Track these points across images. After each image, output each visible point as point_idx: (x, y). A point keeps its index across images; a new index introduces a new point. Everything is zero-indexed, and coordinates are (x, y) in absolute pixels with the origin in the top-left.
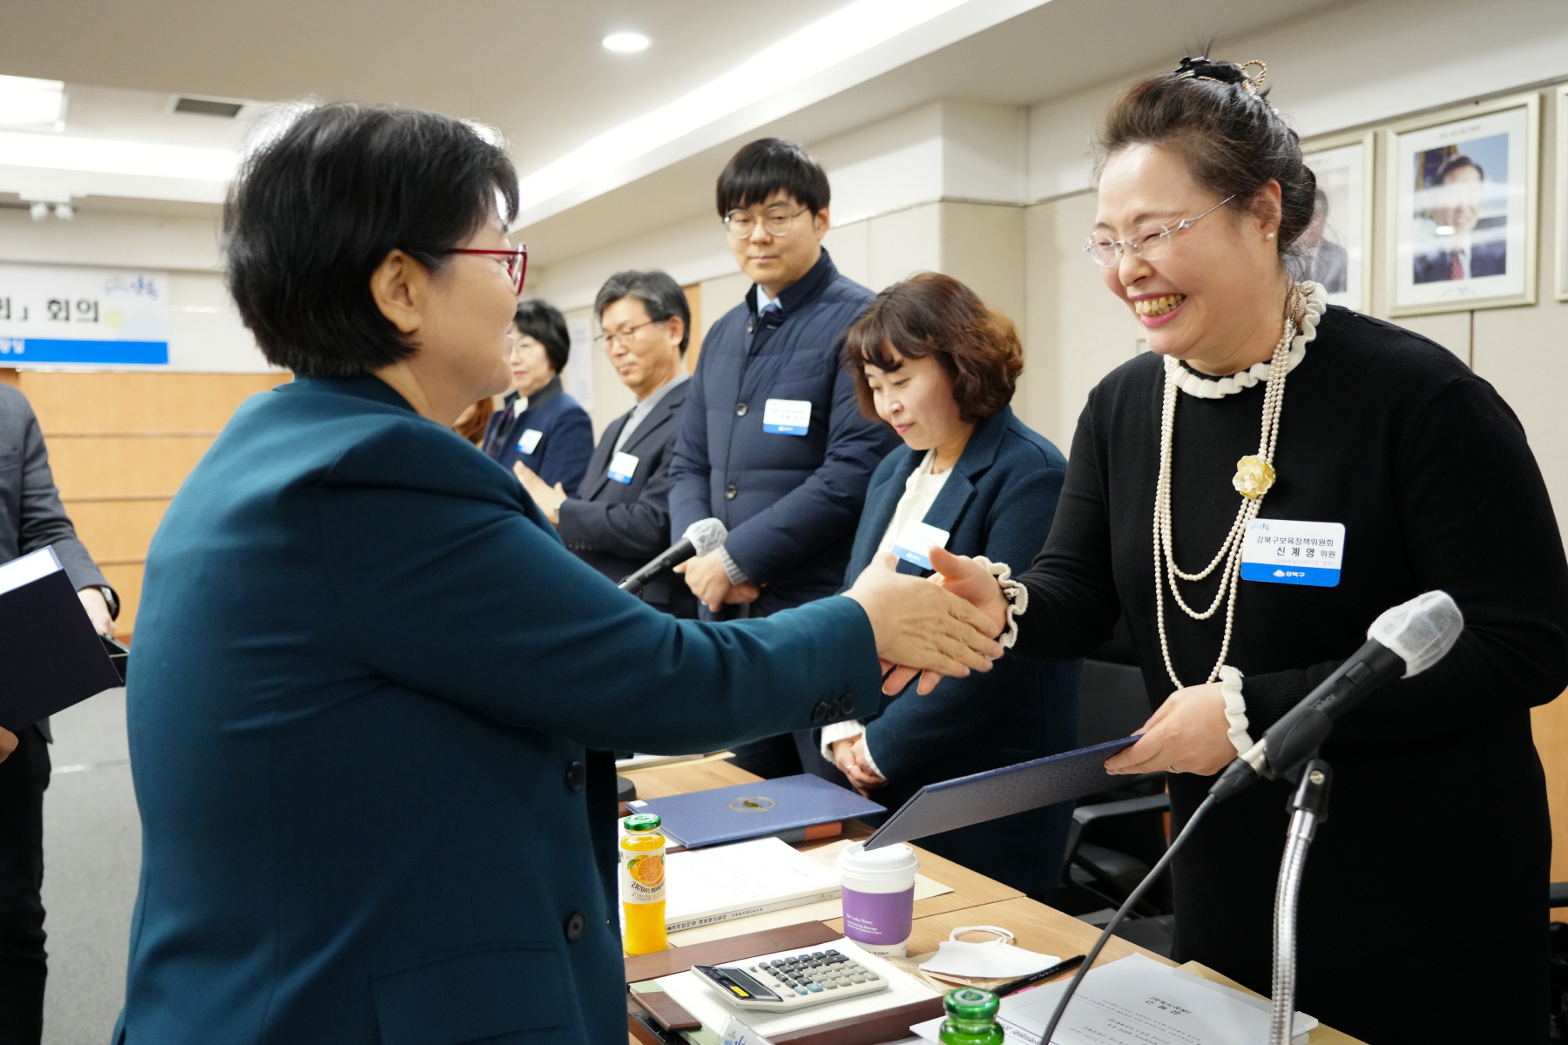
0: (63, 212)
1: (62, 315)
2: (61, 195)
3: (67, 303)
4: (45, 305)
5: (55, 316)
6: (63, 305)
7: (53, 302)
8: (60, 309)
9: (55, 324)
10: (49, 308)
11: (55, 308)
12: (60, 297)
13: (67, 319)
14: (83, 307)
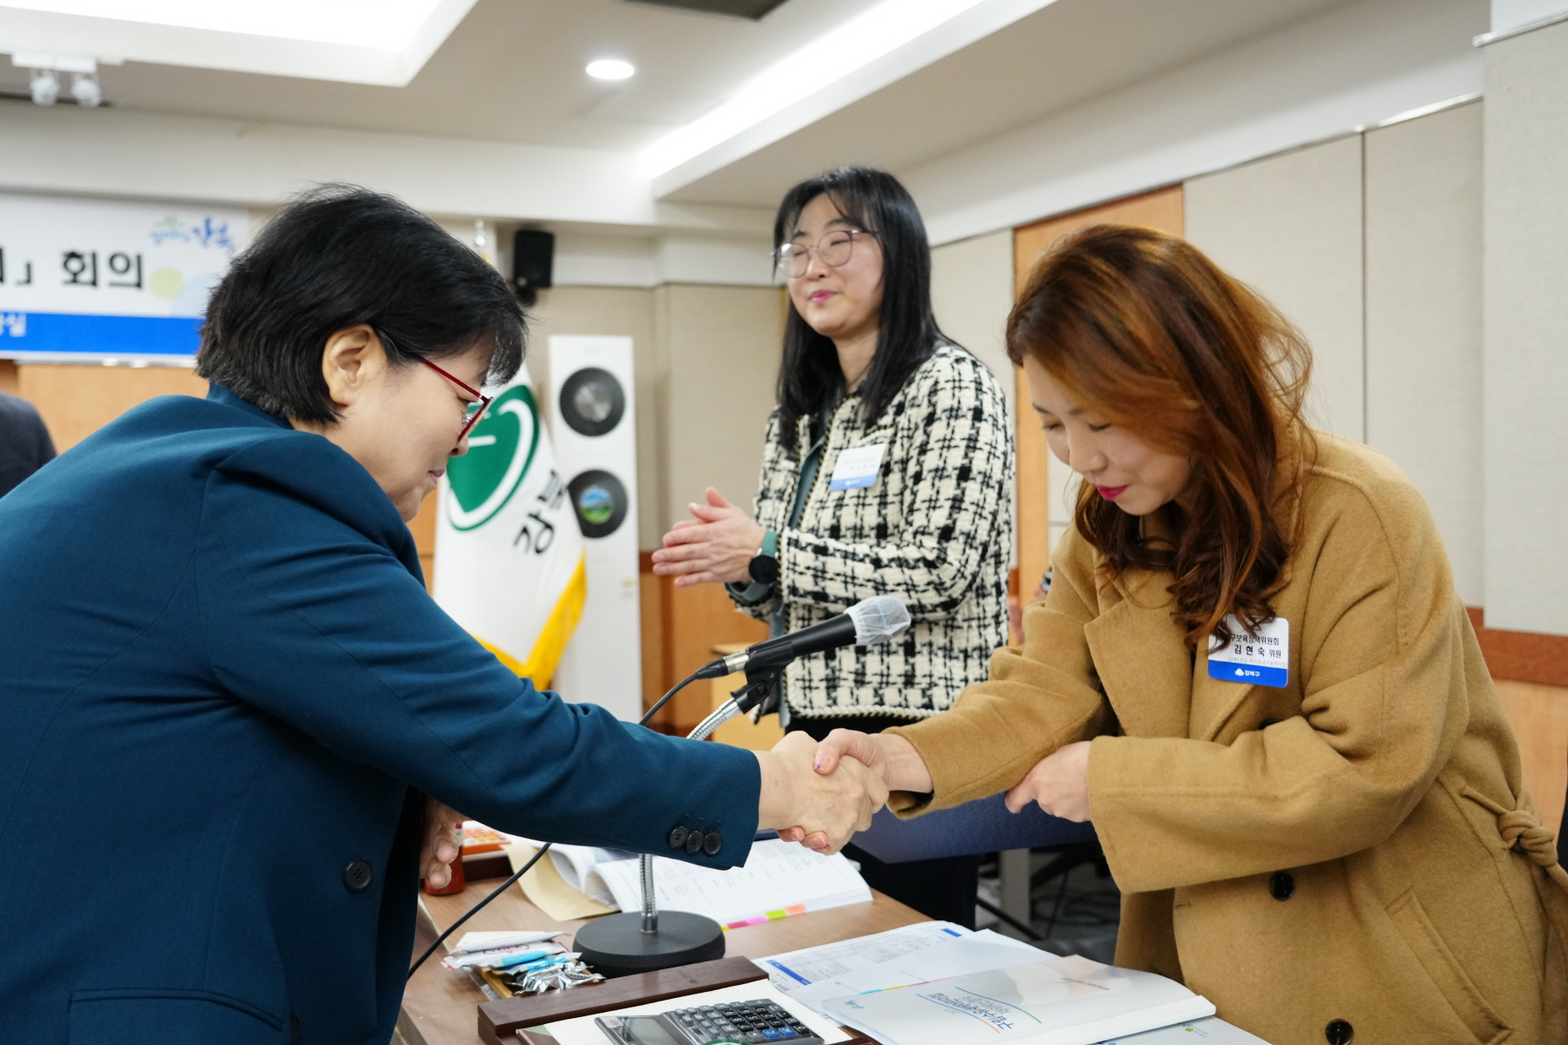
1: (86, 276)
3: (94, 256)
4: (60, 260)
5: (75, 279)
6: (88, 260)
7: (73, 255)
8: (83, 268)
9: (74, 289)
10: (65, 264)
11: (74, 265)
12: (82, 245)
13: (94, 283)
14: (120, 263)
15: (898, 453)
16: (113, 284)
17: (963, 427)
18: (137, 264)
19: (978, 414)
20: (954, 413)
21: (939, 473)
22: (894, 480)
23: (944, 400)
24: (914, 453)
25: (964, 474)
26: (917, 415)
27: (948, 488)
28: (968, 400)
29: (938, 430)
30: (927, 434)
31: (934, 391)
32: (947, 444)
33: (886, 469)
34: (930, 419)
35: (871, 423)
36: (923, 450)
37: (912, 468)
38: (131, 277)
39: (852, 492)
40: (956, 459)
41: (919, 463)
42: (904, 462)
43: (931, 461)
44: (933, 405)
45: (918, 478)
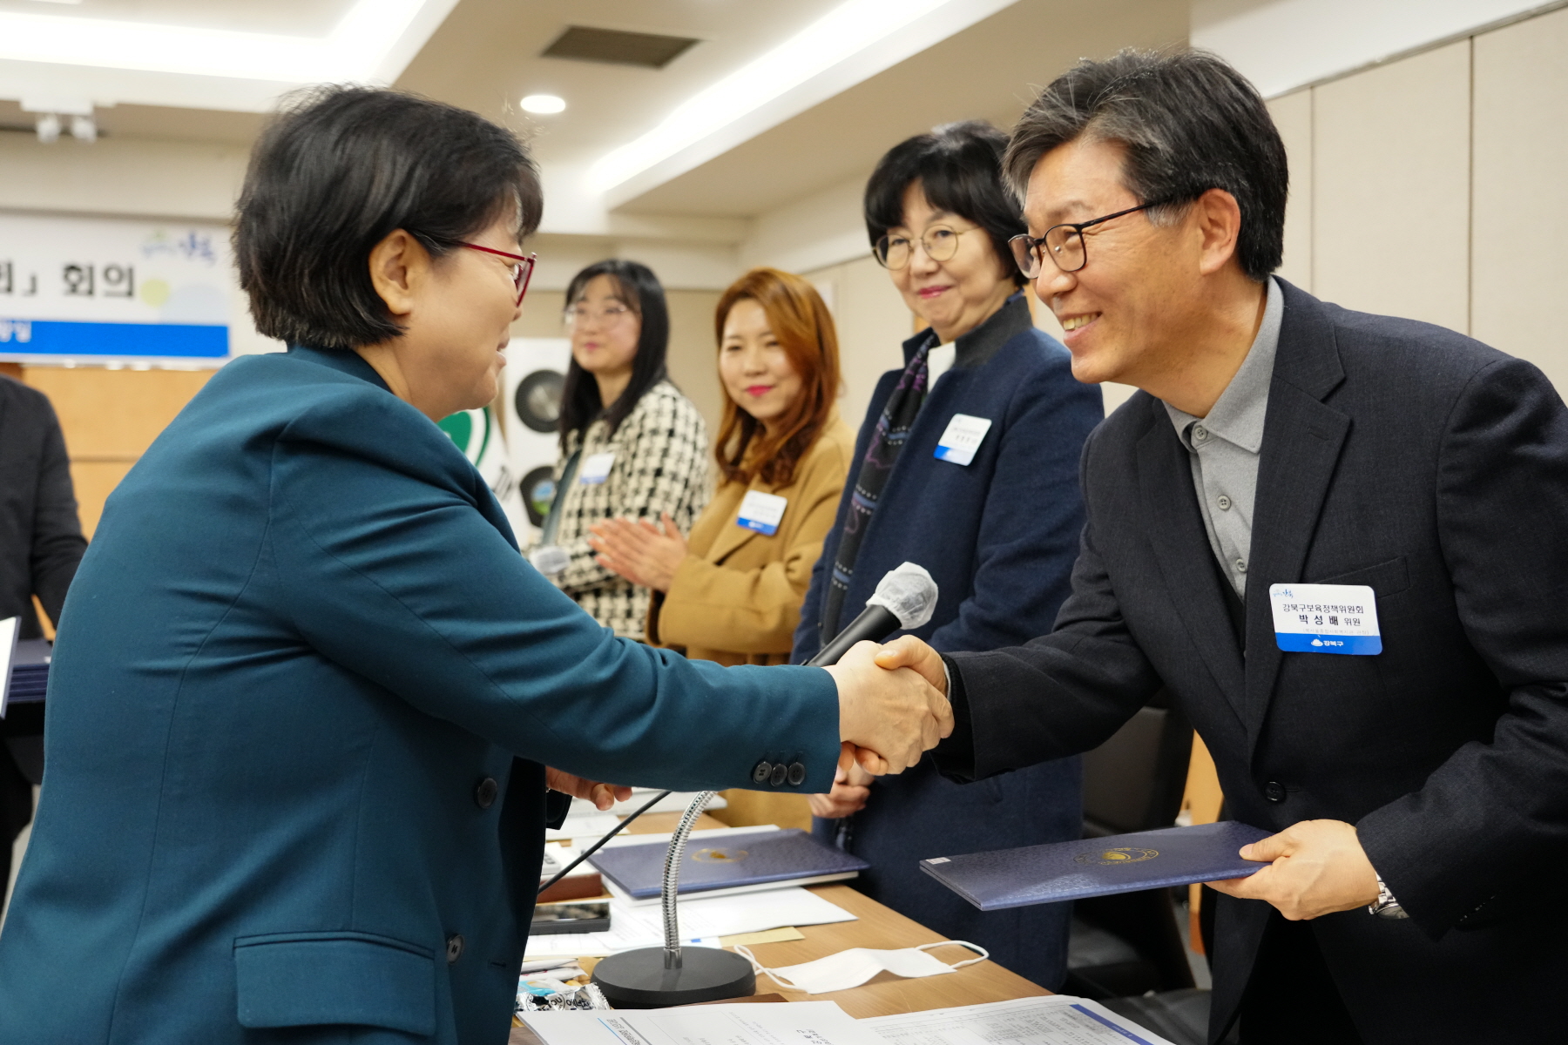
0: (83, 129)
1: (84, 287)
2: (79, 104)
3: (91, 269)
4: (59, 273)
5: (74, 289)
6: (86, 273)
7: (72, 268)
8: (81, 279)
9: (74, 298)
10: (66, 277)
11: (74, 276)
12: (81, 260)
13: (91, 292)
14: (114, 275)
15: (620, 460)
16: (109, 294)
17: (660, 441)
18: (128, 275)
19: (671, 433)
20: (655, 432)
21: (643, 472)
22: (617, 477)
23: (650, 424)
24: (629, 458)
25: (658, 473)
26: (632, 433)
27: (648, 482)
28: (666, 423)
29: (644, 443)
30: (637, 445)
31: (643, 417)
32: (648, 453)
33: (612, 470)
34: (640, 436)
35: (610, 440)
36: (634, 456)
37: (627, 469)
38: (124, 287)
39: (592, 487)
40: (654, 463)
41: (632, 466)
42: (622, 465)
43: (638, 464)
44: (642, 427)
45: (630, 474)
